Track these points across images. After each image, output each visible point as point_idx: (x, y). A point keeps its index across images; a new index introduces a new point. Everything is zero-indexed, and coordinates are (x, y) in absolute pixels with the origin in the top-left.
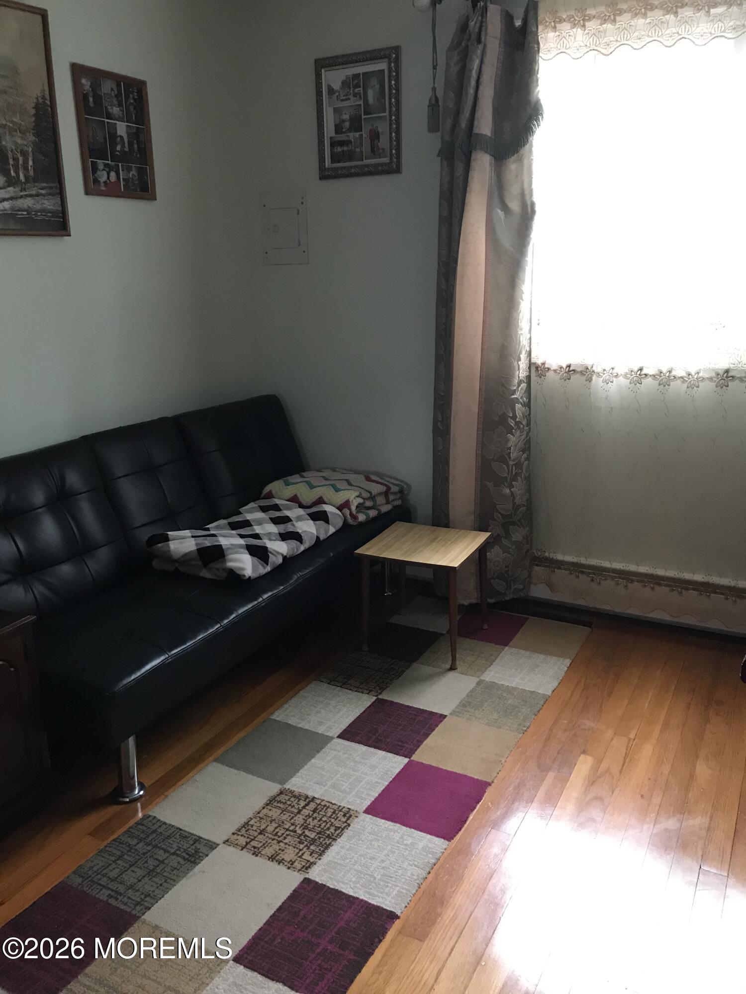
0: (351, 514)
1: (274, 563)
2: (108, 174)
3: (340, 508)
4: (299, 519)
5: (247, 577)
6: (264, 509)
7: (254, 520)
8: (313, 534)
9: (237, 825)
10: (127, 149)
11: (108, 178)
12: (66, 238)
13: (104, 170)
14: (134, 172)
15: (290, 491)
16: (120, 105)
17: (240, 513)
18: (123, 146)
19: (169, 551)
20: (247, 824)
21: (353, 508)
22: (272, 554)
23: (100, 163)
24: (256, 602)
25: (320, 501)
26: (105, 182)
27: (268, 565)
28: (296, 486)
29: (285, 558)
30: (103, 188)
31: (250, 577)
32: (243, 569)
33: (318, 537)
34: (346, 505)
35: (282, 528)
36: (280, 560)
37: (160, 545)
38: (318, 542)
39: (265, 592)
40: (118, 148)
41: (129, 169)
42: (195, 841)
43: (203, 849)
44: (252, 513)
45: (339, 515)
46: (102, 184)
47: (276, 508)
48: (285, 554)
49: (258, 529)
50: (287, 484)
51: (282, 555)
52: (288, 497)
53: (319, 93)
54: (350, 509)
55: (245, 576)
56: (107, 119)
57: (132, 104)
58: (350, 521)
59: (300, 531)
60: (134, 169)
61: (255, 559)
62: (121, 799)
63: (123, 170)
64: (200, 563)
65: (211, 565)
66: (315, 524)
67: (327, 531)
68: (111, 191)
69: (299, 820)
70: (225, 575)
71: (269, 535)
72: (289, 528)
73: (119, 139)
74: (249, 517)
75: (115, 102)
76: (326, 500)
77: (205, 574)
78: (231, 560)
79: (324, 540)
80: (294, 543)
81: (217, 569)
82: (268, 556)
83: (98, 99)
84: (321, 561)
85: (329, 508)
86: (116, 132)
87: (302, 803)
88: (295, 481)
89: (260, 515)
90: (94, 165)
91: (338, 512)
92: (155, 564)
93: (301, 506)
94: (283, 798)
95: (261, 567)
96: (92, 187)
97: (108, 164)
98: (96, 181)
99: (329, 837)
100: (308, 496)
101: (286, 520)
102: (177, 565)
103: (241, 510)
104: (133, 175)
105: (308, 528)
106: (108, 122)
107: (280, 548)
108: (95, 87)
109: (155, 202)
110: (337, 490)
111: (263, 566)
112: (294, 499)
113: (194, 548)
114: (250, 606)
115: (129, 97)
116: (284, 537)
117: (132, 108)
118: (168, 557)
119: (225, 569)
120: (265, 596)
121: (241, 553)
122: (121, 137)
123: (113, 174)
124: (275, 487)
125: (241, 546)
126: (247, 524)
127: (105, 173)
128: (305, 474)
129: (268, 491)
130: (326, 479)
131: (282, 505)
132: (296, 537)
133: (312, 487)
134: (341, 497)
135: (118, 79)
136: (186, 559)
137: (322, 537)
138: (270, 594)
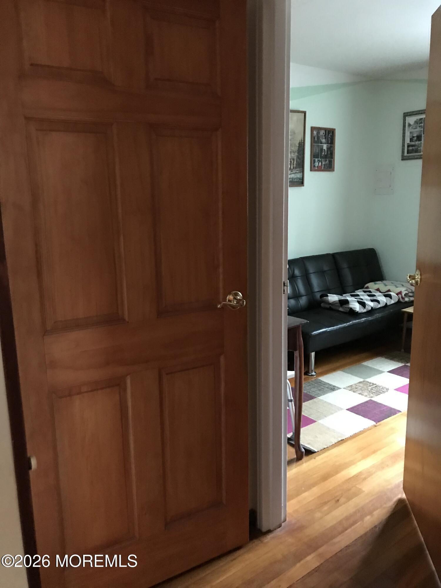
0: (402, 297)
1: (367, 309)
2: (319, 163)
3: (397, 294)
4: (379, 296)
5: (357, 311)
6: (365, 292)
7: (360, 294)
8: (384, 301)
9: (348, 385)
10: (326, 154)
11: (318, 165)
12: (302, 187)
13: (317, 162)
14: (327, 162)
15: (376, 286)
16: (325, 138)
17: (355, 292)
18: (325, 153)
19: (328, 300)
20: (351, 386)
21: (403, 295)
22: (367, 305)
23: (316, 160)
24: (360, 320)
25: (389, 291)
26: (317, 166)
27: (365, 308)
28: (380, 285)
29: (372, 308)
30: (316, 168)
31: (358, 312)
32: (356, 308)
33: (386, 304)
34: (400, 293)
35: (372, 298)
36: (370, 308)
37: (325, 298)
38: (386, 305)
39: (363, 318)
40: (323, 154)
41: (326, 161)
42: (334, 386)
43: (336, 388)
44: (359, 292)
45: (396, 296)
46: (316, 167)
47: (370, 292)
48: (372, 306)
49: (362, 297)
50: (375, 284)
51: (371, 307)
52: (376, 289)
53: (404, 126)
54: (401, 295)
55: (356, 310)
56: (321, 144)
57: (329, 137)
58: (401, 300)
59: (379, 300)
60: (328, 161)
61: (361, 305)
62: (308, 374)
63: (324, 161)
64: (339, 305)
65: (343, 306)
66: (386, 298)
67: (390, 302)
68: (319, 169)
69: (370, 387)
70: (349, 310)
71: (367, 300)
72: (375, 298)
73: (324, 150)
74: (358, 293)
75: (324, 137)
76: (391, 290)
77: (341, 309)
78: (351, 305)
79: (389, 305)
80: (376, 303)
81: (346, 308)
82: (365, 306)
83: (318, 138)
84: (387, 312)
85: (392, 293)
86: (323, 148)
87: (371, 384)
88: (379, 283)
89: (363, 293)
90: (314, 161)
91: (396, 295)
92: (322, 305)
93: (380, 292)
94: (364, 382)
95: (362, 309)
96: (313, 168)
97: (319, 160)
98: (314, 166)
99: (380, 393)
100: (384, 289)
101: (374, 296)
102: (330, 305)
103: (355, 291)
104: (327, 163)
105: (383, 300)
106: (321, 145)
107: (371, 304)
108: (318, 133)
109: (334, 172)
110: (397, 287)
111: (363, 309)
112: (378, 290)
113: (338, 299)
114: (357, 321)
115: (329, 135)
116: (372, 301)
117: (329, 139)
118: (328, 303)
119: (348, 308)
120: (363, 319)
121: (355, 302)
122: (325, 150)
123: (320, 163)
124: (370, 285)
125: (355, 301)
126: (358, 295)
127: (317, 163)
128: (383, 281)
129: (367, 286)
130: (392, 283)
131: (372, 291)
132: (378, 302)
133: (386, 285)
134: (398, 290)
135: (325, 129)
136: (334, 303)
137: (388, 304)
138: (365, 319)
